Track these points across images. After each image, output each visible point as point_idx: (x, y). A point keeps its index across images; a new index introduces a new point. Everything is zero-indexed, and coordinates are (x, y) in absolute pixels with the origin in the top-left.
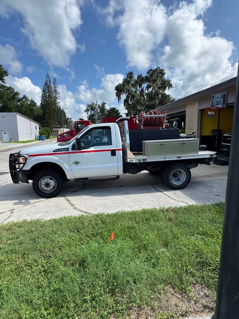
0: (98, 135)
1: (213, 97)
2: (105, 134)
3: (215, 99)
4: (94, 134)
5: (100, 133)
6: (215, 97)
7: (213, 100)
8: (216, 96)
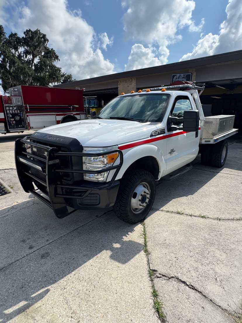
0: (16, 111)
1: (174, 76)
2: (29, 110)
3: (176, 78)
4: (9, 110)
5: (19, 110)
6: (175, 77)
7: (173, 80)
8: (178, 75)
